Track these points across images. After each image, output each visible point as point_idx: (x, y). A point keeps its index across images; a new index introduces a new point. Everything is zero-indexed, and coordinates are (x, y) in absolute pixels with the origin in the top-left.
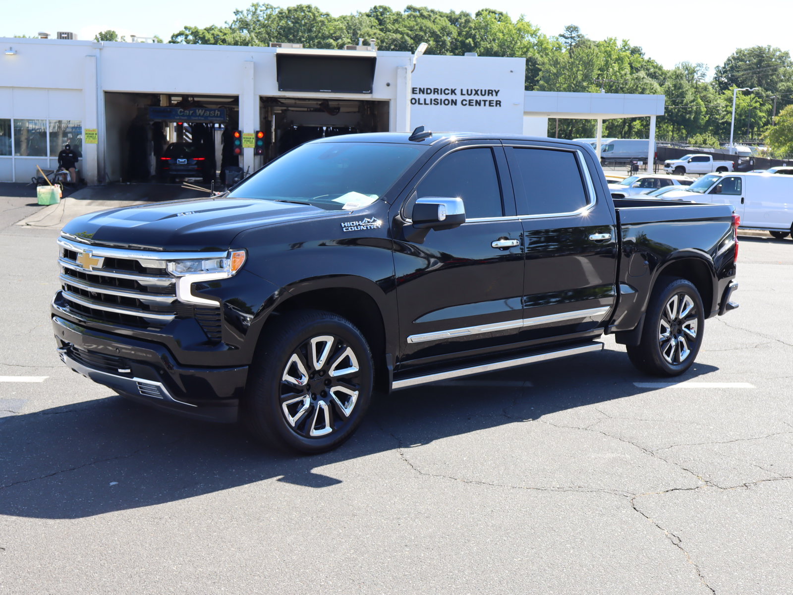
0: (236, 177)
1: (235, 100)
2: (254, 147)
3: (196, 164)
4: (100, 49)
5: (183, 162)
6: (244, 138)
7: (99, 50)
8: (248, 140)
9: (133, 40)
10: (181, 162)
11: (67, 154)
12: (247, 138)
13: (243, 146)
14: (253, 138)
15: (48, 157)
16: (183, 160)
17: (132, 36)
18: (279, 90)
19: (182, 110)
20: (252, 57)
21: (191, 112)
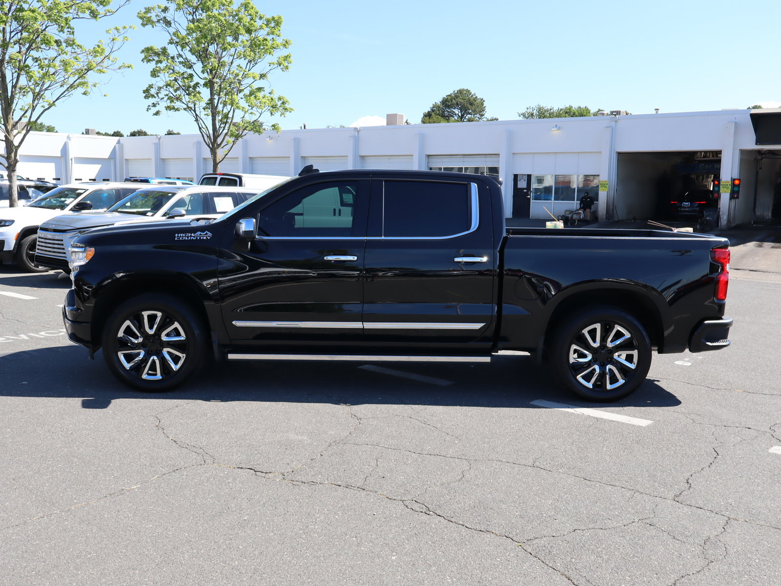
0: (708, 217)
1: (718, 153)
2: (730, 192)
3: (697, 207)
4: (616, 121)
5: (687, 205)
6: (722, 185)
7: (614, 122)
8: (726, 186)
9: (657, 112)
10: (686, 205)
11: (586, 199)
12: (724, 185)
13: (721, 192)
14: (730, 185)
15: (575, 202)
16: (687, 203)
17: (656, 109)
18: (756, 144)
19: (703, 165)
20: (736, 119)
21: (710, 166)
